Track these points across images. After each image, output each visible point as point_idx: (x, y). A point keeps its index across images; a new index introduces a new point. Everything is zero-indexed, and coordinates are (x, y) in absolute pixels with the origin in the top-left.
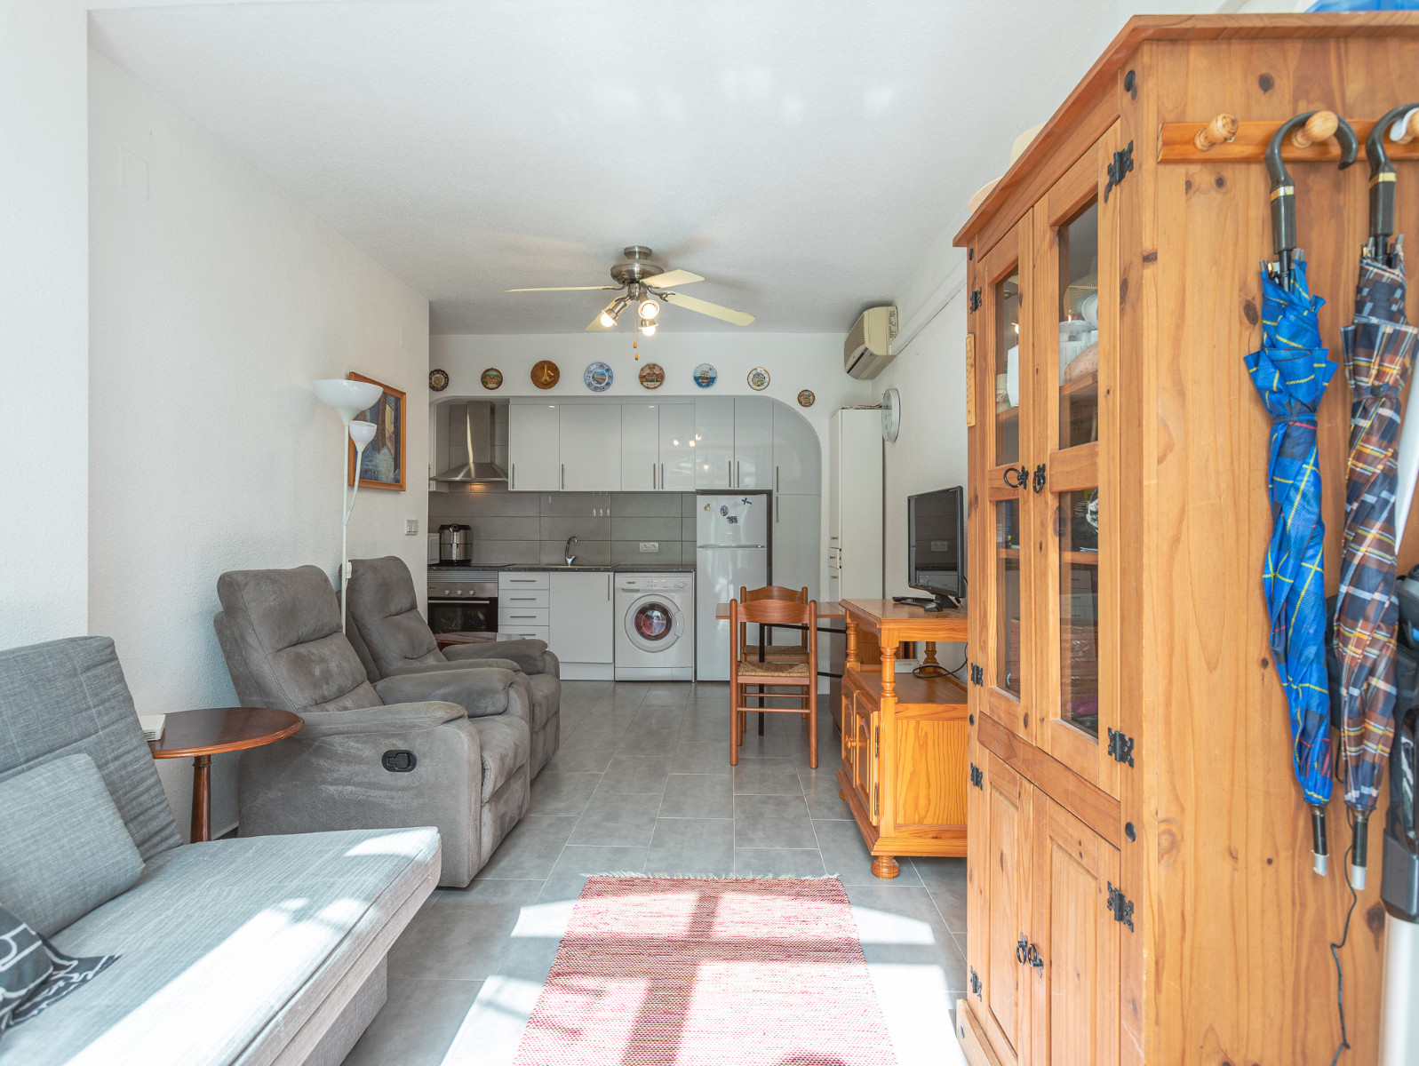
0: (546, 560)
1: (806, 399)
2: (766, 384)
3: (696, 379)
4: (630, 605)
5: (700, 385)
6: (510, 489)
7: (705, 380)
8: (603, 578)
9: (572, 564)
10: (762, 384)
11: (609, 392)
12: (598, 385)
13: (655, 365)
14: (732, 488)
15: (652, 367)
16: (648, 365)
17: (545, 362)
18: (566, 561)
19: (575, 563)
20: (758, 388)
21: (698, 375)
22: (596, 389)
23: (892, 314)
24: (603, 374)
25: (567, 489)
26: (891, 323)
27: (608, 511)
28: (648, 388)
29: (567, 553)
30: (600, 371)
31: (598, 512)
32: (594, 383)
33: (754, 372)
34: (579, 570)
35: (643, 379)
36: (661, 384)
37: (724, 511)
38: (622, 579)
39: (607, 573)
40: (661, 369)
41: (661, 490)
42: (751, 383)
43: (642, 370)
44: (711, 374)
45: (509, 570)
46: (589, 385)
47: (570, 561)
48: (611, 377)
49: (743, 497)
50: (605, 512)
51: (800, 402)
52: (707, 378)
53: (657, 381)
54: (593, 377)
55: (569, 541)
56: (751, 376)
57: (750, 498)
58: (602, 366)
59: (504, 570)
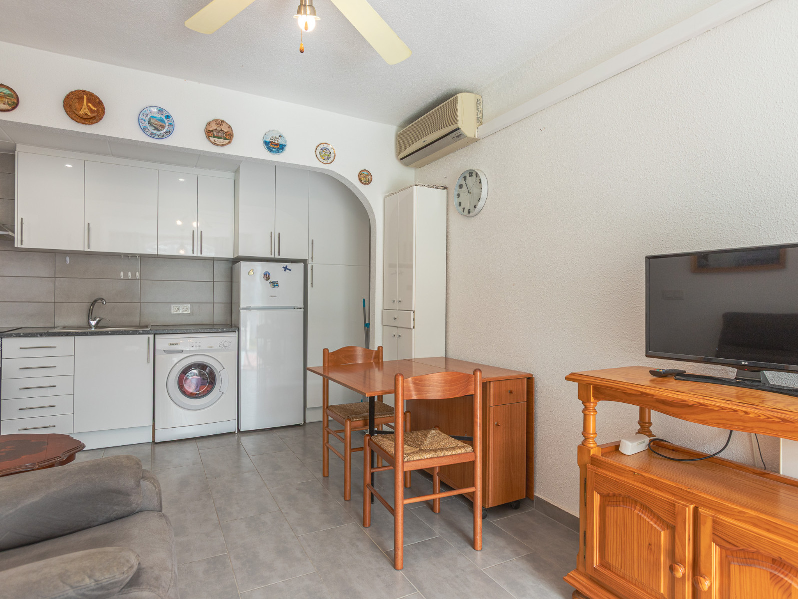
0: (61, 322)
1: (365, 177)
2: (332, 159)
3: (266, 143)
4: (170, 365)
5: (270, 150)
6: (17, 244)
7: (275, 146)
8: (141, 340)
9: (96, 326)
10: (328, 158)
11: (168, 142)
12: (155, 132)
13: (223, 122)
14: (273, 256)
15: (220, 123)
16: (216, 120)
17: (84, 92)
18: (89, 323)
19: (100, 324)
20: (325, 162)
21: (268, 140)
22: (152, 135)
23: (478, 102)
24: (163, 121)
25: (93, 249)
26: (477, 109)
27: (138, 274)
28: (215, 144)
29: (90, 314)
30: (158, 116)
31: (126, 274)
32: (151, 129)
33: (322, 146)
34: (106, 334)
35: (209, 133)
36: (229, 142)
37: (267, 276)
38: (163, 342)
39: (147, 336)
40: (230, 127)
41: (199, 255)
42: (319, 156)
43: (209, 124)
44: (280, 142)
45: (18, 335)
46: (144, 130)
47: (93, 323)
48: (172, 125)
49: (284, 264)
50: (134, 275)
51: (360, 180)
52: (277, 145)
53: (225, 139)
54: (149, 122)
55: (93, 304)
56: (319, 149)
57: (289, 265)
58: (161, 111)
59: (10, 336)
